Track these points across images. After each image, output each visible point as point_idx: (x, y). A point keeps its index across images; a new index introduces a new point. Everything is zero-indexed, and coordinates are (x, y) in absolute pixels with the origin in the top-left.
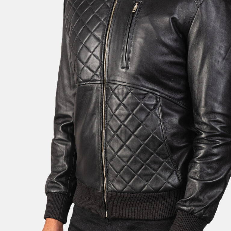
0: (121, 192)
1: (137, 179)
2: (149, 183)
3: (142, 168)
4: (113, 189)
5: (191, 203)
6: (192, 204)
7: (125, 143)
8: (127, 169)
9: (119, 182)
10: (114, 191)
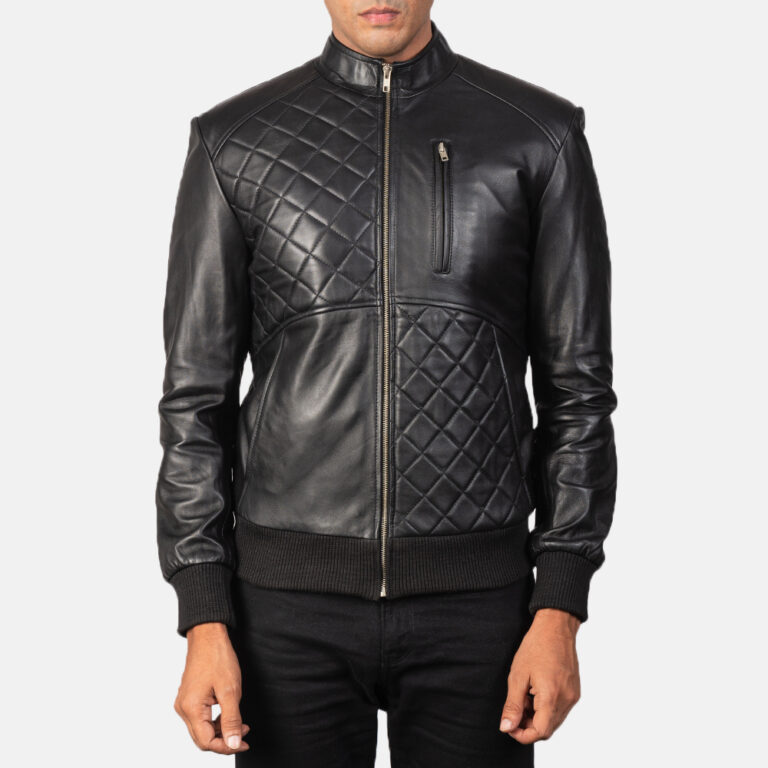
0: (427, 534)
1: (464, 503)
2: (486, 509)
3: (475, 479)
4: (410, 530)
5: (574, 534)
6: (576, 536)
7: (442, 426)
8: (444, 482)
9: (424, 511)
10: (410, 535)
